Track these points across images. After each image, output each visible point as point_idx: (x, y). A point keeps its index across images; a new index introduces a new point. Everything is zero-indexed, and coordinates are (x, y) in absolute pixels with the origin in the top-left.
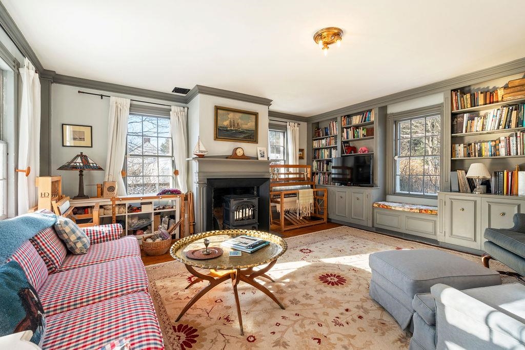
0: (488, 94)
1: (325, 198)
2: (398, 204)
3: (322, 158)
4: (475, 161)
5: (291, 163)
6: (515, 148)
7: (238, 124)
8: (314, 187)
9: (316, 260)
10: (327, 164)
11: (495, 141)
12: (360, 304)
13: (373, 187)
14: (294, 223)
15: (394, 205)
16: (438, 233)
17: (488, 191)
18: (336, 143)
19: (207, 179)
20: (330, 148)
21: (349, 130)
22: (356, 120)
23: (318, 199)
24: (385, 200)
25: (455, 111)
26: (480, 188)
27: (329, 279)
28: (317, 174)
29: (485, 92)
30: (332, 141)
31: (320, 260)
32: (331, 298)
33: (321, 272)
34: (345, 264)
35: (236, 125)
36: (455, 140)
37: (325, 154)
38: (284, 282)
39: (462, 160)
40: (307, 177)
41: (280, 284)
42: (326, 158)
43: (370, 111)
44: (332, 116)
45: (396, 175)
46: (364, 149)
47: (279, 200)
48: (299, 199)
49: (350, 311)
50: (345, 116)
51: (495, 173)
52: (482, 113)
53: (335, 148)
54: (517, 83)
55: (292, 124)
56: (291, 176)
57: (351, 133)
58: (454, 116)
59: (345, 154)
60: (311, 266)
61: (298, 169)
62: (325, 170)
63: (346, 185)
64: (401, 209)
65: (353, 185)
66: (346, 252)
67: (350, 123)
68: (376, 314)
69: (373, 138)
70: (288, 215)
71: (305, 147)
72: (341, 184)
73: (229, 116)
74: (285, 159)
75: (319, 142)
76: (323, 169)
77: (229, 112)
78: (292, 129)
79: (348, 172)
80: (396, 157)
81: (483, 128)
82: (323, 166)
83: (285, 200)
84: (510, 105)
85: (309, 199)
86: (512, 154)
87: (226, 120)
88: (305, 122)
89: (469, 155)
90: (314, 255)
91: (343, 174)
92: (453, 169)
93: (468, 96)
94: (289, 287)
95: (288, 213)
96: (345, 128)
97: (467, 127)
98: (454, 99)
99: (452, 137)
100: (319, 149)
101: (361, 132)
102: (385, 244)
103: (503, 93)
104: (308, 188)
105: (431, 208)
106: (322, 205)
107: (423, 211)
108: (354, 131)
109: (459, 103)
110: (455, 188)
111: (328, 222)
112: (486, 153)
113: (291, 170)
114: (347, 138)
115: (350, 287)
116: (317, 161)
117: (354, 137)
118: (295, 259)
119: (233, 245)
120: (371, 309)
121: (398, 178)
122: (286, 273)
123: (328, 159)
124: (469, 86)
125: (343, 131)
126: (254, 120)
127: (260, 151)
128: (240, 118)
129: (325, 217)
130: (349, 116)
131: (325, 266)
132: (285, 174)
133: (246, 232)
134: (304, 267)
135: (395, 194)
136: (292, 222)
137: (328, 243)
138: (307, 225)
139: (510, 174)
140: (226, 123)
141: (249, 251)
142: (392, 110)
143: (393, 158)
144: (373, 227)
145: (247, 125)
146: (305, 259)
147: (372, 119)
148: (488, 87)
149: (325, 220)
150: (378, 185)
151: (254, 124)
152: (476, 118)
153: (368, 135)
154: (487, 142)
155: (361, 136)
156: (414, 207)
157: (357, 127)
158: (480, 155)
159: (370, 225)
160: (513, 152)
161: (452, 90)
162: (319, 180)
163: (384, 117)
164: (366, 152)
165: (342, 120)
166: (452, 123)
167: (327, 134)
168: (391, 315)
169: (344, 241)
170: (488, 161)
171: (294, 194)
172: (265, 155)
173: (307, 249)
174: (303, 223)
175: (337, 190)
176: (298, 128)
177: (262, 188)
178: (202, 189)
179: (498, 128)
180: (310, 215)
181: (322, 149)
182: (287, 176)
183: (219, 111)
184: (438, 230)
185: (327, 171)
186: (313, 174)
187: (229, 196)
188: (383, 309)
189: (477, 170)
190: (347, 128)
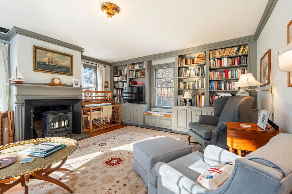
0: (192, 59)
1: (119, 111)
2: (156, 112)
3: (119, 87)
4: (187, 91)
5: (99, 90)
6: (201, 85)
7: (56, 61)
8: (114, 104)
9: (107, 150)
10: (122, 91)
11: (194, 82)
12: (126, 176)
13: (144, 103)
14: (100, 127)
15: (154, 113)
16: (172, 126)
17: (191, 105)
18: (126, 79)
19: (25, 100)
20: (123, 82)
21: (133, 72)
22: (137, 67)
23: (116, 111)
24: (150, 110)
25: (179, 66)
26: (188, 103)
27: (112, 162)
28: (116, 96)
29: (191, 59)
30: (124, 78)
31: (110, 149)
32: (109, 175)
33: (108, 158)
34: (124, 150)
35: (54, 62)
36: (180, 80)
37: (120, 85)
38: (79, 171)
39: (182, 90)
40: (109, 99)
41: (76, 172)
42: (121, 87)
43: (143, 62)
44: (124, 64)
45: (155, 97)
46: (140, 83)
47: (89, 113)
48: (102, 112)
49: (120, 182)
50: (131, 64)
51: (194, 96)
52: (190, 68)
53: (126, 82)
54: (201, 56)
55: (100, 66)
56: (99, 98)
57: (134, 74)
58: (179, 68)
59: (131, 86)
60: (103, 155)
61: (104, 93)
62: (120, 94)
63: (131, 102)
64: (157, 115)
65: (135, 103)
66: (127, 142)
67: (133, 68)
68: (134, 180)
69: (144, 77)
70: (96, 122)
71: (109, 80)
72: (129, 102)
73: (47, 55)
74: (96, 87)
75: (117, 78)
76: (119, 94)
77: (47, 52)
78: (100, 69)
79: (134, 95)
80: (156, 88)
81: (190, 76)
82: (119, 92)
83: (93, 113)
84: (199, 66)
85: (109, 112)
86: (200, 88)
87: (45, 57)
88: (109, 65)
89: (185, 88)
90: (107, 147)
91: (131, 97)
92: (179, 94)
93: (184, 59)
94: (83, 173)
95: (97, 121)
96: (131, 71)
97: (184, 74)
98: (179, 60)
99: (178, 79)
100: (117, 82)
101: (139, 74)
102: (149, 134)
103: (197, 60)
104: (110, 105)
105: (170, 114)
106: (118, 115)
107: (166, 115)
108: (135, 73)
109: (181, 63)
110: (179, 103)
111: (121, 124)
112: (191, 87)
113: (100, 94)
114: (132, 76)
115: (124, 165)
116: (116, 89)
117: (135, 76)
118: (94, 152)
119: (29, 153)
120: (132, 177)
121: (156, 99)
122: (84, 163)
123: (122, 88)
124: (185, 55)
125: (130, 73)
126: (70, 60)
127: (75, 81)
128: (58, 57)
129: (119, 121)
130: (133, 64)
131: (112, 153)
132: (95, 96)
133: (50, 139)
134: (98, 156)
135: (155, 107)
136: (99, 126)
137: (118, 137)
138: (108, 127)
139: (199, 96)
140: (45, 60)
141: (42, 156)
142: (154, 63)
143: (154, 88)
144: (144, 125)
145: (63, 62)
146: (100, 150)
147: (144, 67)
148: (192, 57)
149: (120, 123)
150: (147, 103)
151: (69, 62)
152: (187, 70)
153: (142, 75)
154: (191, 82)
155: (139, 76)
156: (163, 114)
157: (137, 71)
158: (189, 88)
159: (143, 124)
160: (200, 87)
161: (178, 56)
162: (117, 100)
163: (150, 66)
164: (141, 85)
165: (130, 66)
166: (178, 72)
167: (121, 74)
168: (142, 179)
169: (128, 135)
170: (192, 91)
171: (100, 109)
172: (79, 84)
173: (104, 143)
174: (106, 126)
175: (127, 106)
176: (104, 69)
177: (76, 106)
178: (20, 108)
179: (195, 76)
180: (110, 121)
181: (119, 82)
182: (97, 98)
183: (38, 50)
184: (172, 124)
185: (121, 95)
186: (114, 97)
187: (47, 112)
188: (139, 176)
189: (187, 95)
190: (132, 71)
